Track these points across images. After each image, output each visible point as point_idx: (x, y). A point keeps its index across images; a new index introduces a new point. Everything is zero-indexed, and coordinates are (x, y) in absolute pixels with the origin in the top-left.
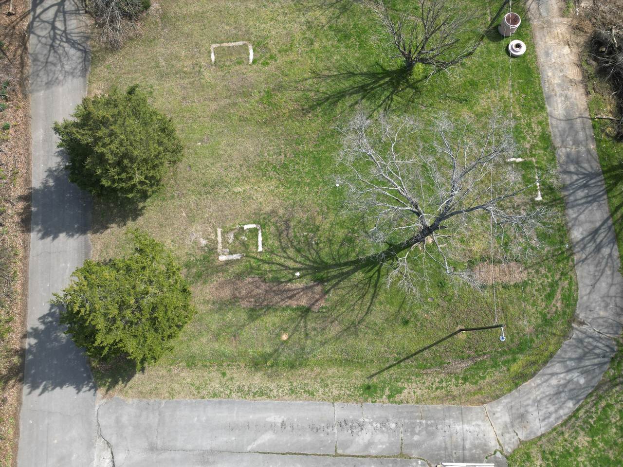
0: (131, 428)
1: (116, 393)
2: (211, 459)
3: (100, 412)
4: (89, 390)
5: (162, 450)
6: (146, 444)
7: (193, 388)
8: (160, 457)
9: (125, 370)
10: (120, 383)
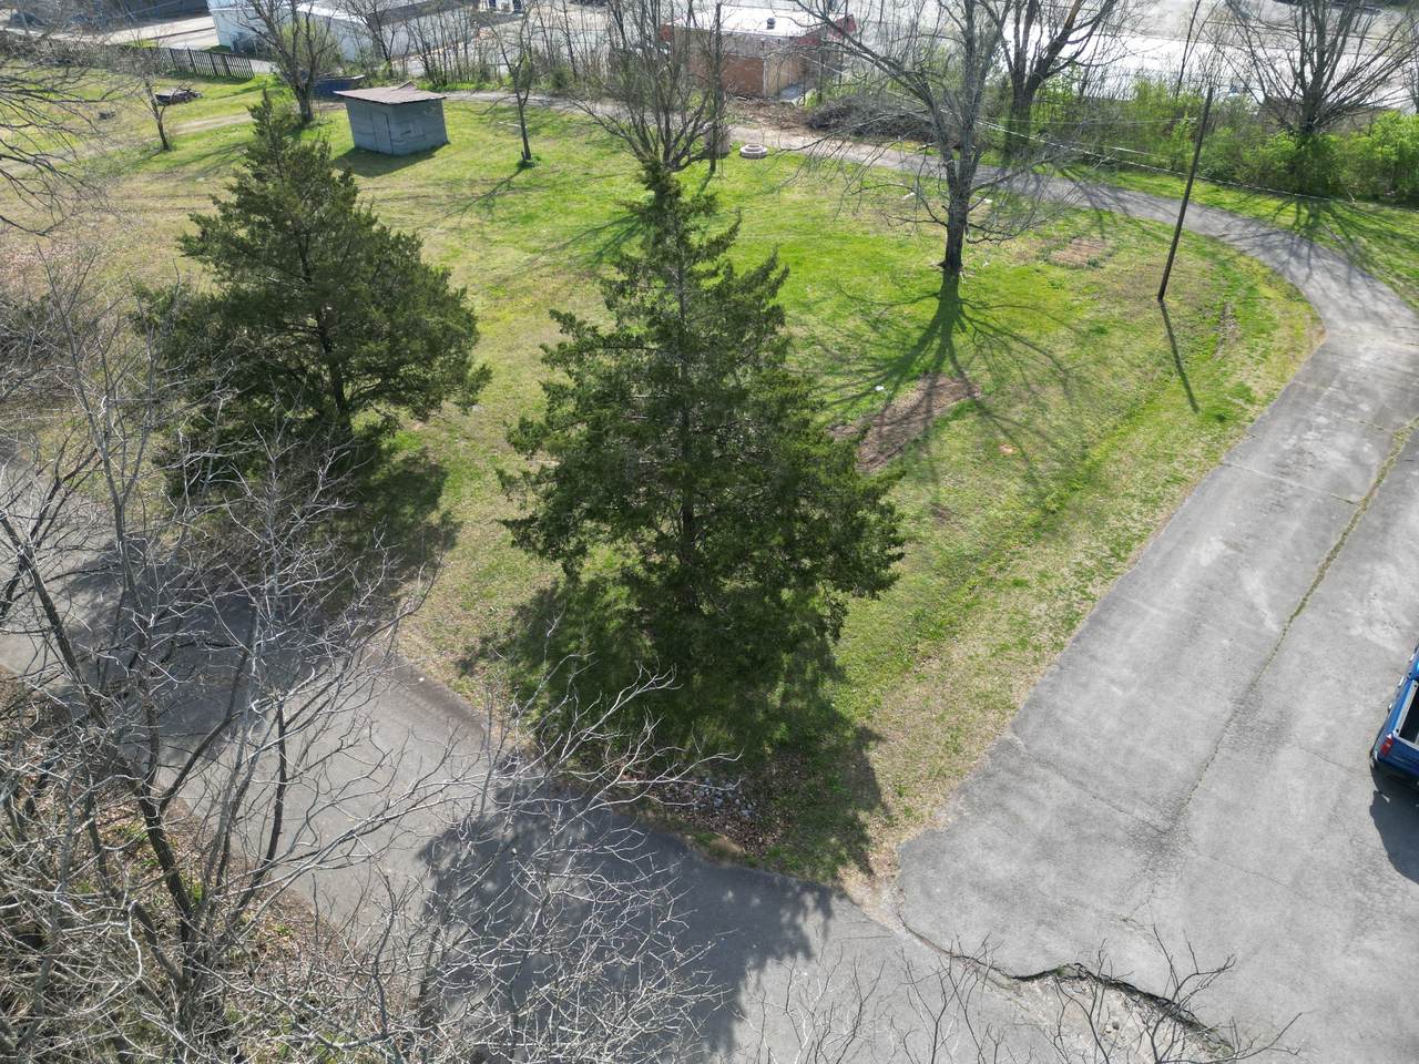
0: (1042, 868)
1: (886, 844)
2: (1266, 714)
3: (923, 926)
4: (828, 913)
5: (1175, 820)
6: (1129, 853)
7: (1013, 653)
8: (1200, 836)
9: (829, 783)
10: (863, 816)
